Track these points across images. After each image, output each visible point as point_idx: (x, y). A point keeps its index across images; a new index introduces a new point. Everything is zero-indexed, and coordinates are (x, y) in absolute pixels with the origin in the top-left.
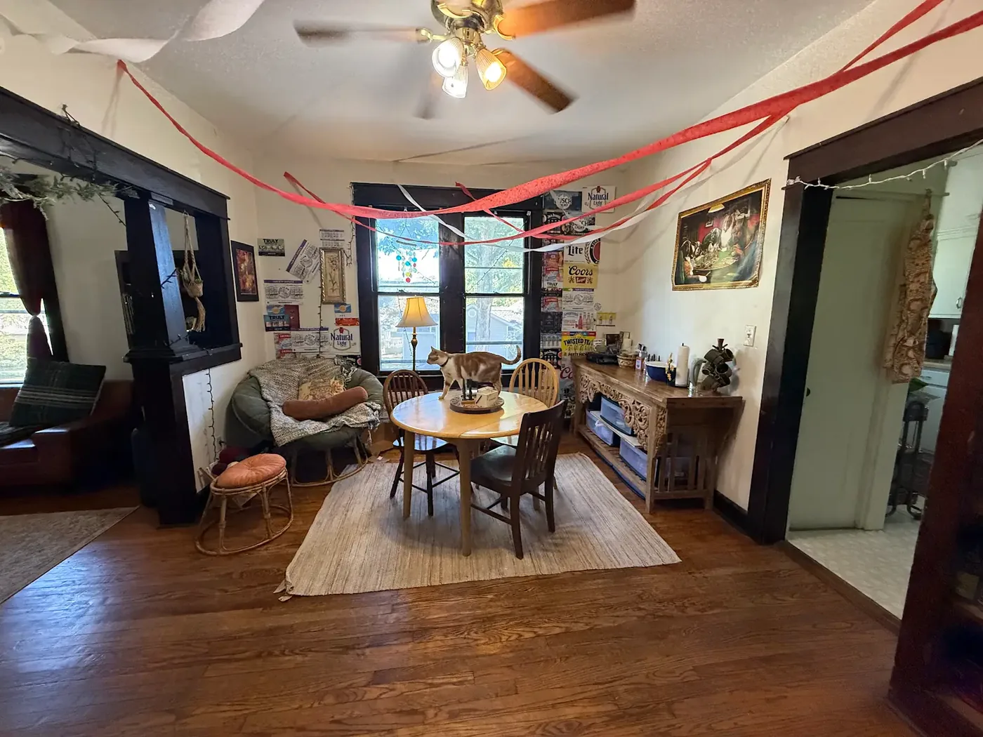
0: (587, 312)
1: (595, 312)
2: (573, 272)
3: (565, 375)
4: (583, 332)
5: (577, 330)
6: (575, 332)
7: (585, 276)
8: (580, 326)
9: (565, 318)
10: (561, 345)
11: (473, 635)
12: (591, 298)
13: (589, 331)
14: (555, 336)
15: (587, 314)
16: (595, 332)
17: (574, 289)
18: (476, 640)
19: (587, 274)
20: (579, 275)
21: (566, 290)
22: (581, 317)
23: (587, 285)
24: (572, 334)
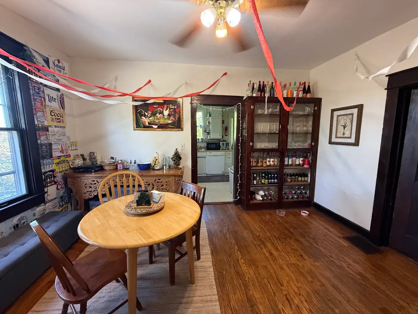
0: (64, 142)
1: (68, 142)
2: (53, 114)
3: (59, 187)
4: (64, 156)
5: (61, 154)
6: (60, 156)
7: (60, 118)
8: (62, 151)
9: (54, 147)
10: (54, 167)
11: (247, 279)
12: (65, 133)
13: (67, 154)
14: (50, 161)
15: (65, 144)
16: (70, 155)
17: (55, 127)
18: (249, 278)
19: (61, 117)
20: (57, 117)
21: (51, 126)
22: (61, 145)
23: (61, 124)
24: (59, 157)
